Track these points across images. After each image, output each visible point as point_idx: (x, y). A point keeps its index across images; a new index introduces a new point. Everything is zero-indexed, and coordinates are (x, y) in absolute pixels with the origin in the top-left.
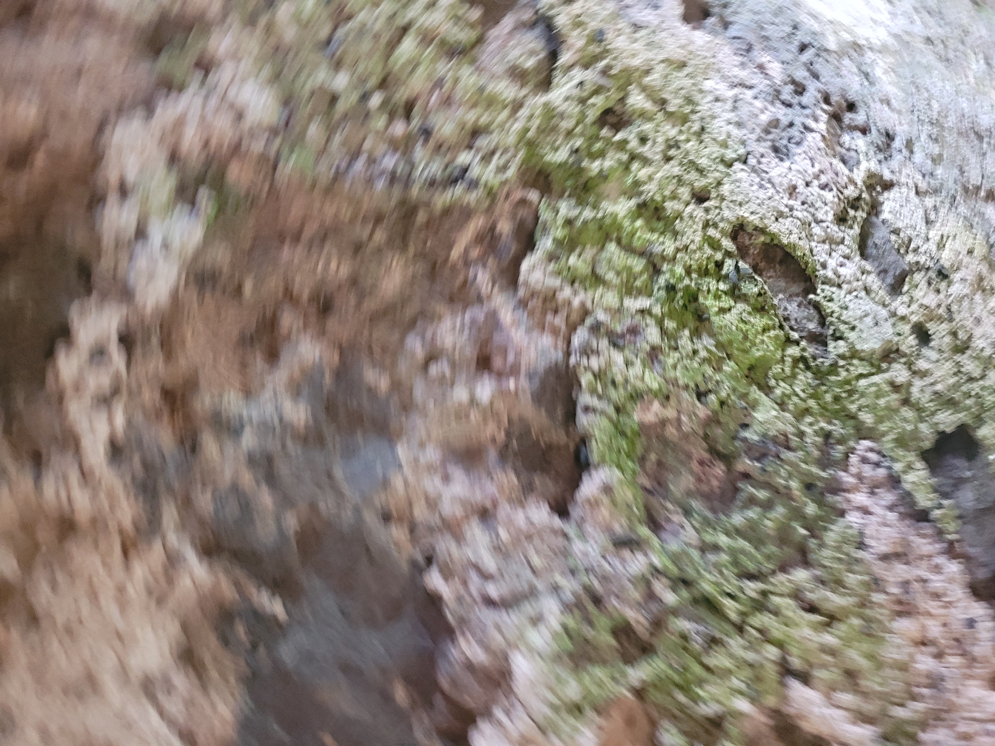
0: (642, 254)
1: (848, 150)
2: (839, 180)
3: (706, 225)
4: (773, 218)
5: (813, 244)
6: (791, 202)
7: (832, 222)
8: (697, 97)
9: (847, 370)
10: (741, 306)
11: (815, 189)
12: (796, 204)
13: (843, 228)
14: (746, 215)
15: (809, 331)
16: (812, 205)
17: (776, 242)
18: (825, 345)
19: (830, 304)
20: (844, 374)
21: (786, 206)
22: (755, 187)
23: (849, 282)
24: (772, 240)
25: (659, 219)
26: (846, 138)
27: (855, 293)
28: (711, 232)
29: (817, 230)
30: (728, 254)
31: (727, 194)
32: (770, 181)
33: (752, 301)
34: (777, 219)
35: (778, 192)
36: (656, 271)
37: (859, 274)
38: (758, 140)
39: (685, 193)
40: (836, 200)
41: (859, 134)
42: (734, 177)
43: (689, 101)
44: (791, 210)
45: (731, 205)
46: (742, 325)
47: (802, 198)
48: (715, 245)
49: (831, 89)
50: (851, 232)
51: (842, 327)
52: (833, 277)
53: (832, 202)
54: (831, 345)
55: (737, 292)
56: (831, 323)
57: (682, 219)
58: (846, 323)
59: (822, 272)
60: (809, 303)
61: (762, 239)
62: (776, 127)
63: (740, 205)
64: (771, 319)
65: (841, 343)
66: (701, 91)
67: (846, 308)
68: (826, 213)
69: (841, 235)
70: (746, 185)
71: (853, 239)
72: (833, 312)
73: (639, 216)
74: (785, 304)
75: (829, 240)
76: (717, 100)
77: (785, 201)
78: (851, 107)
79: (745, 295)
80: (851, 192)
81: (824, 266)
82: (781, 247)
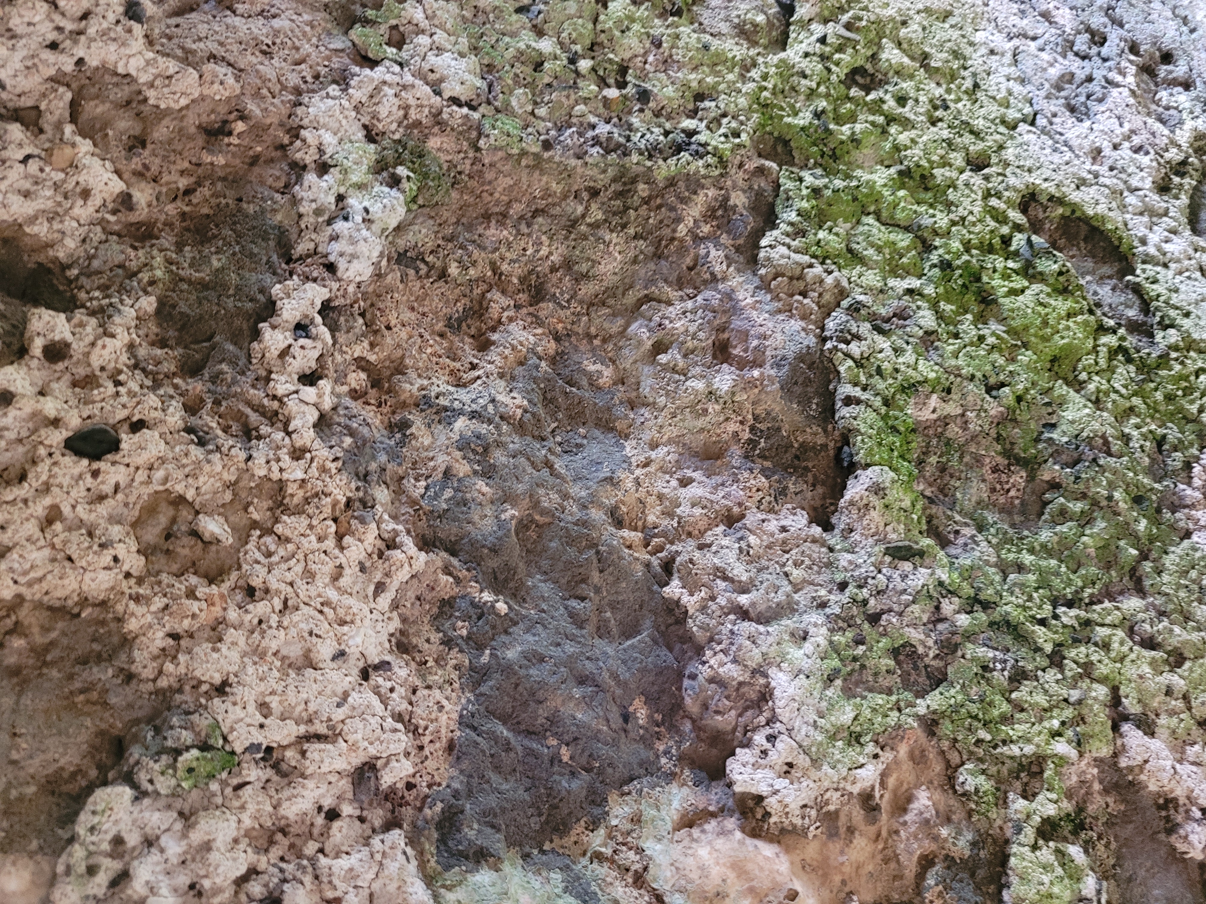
0: (907, 229)
1: (1167, 108)
2: (1157, 141)
3: (987, 195)
4: (1073, 186)
5: (1128, 216)
6: (1095, 168)
7: (1149, 190)
8: (968, 51)
9: (1182, 363)
10: (1036, 287)
11: (1125, 151)
12: (1103, 170)
13: (1166, 198)
14: (1037, 182)
15: (1129, 319)
16: (1123, 170)
17: (1078, 214)
18: (1152, 336)
19: (1154, 286)
20: (1178, 367)
21: (1090, 172)
22: (1048, 151)
23: (1178, 261)
24: (1073, 212)
25: (927, 189)
26: (1163, 95)
27: (1187, 274)
28: (994, 202)
29: (1131, 199)
30: (1018, 228)
31: (1012, 158)
32: (1066, 144)
33: (1052, 281)
34: (1078, 188)
35: (1077, 156)
36: (928, 248)
37: (1191, 252)
38: (1048, 97)
39: (958, 159)
40: (1155, 164)
41: (1180, 89)
42: (1020, 140)
43: (956, 54)
44: (1096, 176)
45: (1018, 171)
46: (1040, 308)
47: (1110, 162)
48: (1001, 218)
49: (1139, 37)
50: (1177, 203)
51: (1173, 313)
52: (1157, 253)
53: (1149, 167)
54: (1159, 336)
55: (1031, 271)
56: (1157, 309)
57: (955, 188)
58: (1177, 308)
59: (1141, 249)
60: (1127, 286)
61: (1060, 211)
62: (1070, 82)
63: (1030, 171)
64: (1077, 302)
65: (1172, 331)
66: (971, 44)
67: (1177, 291)
68: (1142, 179)
69: (1164, 205)
70: (1036, 148)
71: (1181, 210)
72: (1158, 296)
73: (902, 186)
74: (1094, 287)
75: (1148, 211)
76: (992, 52)
77: (1088, 166)
78: (1167, 58)
79: (1041, 273)
80: (1173, 155)
81: (1143, 241)
82: (1086, 220)
